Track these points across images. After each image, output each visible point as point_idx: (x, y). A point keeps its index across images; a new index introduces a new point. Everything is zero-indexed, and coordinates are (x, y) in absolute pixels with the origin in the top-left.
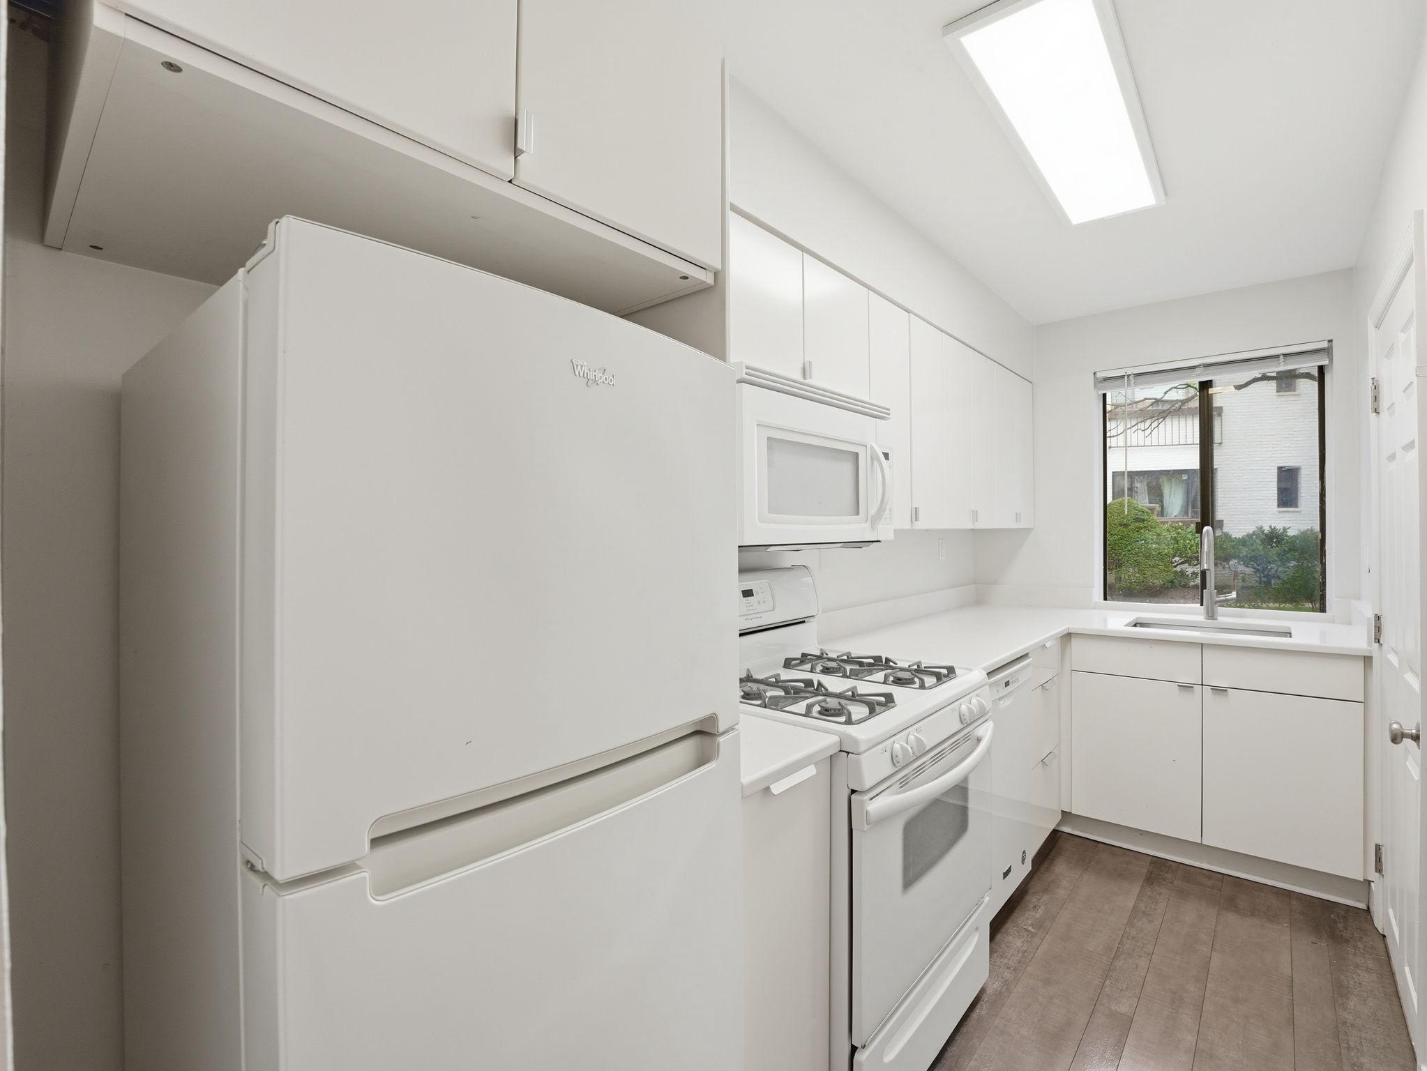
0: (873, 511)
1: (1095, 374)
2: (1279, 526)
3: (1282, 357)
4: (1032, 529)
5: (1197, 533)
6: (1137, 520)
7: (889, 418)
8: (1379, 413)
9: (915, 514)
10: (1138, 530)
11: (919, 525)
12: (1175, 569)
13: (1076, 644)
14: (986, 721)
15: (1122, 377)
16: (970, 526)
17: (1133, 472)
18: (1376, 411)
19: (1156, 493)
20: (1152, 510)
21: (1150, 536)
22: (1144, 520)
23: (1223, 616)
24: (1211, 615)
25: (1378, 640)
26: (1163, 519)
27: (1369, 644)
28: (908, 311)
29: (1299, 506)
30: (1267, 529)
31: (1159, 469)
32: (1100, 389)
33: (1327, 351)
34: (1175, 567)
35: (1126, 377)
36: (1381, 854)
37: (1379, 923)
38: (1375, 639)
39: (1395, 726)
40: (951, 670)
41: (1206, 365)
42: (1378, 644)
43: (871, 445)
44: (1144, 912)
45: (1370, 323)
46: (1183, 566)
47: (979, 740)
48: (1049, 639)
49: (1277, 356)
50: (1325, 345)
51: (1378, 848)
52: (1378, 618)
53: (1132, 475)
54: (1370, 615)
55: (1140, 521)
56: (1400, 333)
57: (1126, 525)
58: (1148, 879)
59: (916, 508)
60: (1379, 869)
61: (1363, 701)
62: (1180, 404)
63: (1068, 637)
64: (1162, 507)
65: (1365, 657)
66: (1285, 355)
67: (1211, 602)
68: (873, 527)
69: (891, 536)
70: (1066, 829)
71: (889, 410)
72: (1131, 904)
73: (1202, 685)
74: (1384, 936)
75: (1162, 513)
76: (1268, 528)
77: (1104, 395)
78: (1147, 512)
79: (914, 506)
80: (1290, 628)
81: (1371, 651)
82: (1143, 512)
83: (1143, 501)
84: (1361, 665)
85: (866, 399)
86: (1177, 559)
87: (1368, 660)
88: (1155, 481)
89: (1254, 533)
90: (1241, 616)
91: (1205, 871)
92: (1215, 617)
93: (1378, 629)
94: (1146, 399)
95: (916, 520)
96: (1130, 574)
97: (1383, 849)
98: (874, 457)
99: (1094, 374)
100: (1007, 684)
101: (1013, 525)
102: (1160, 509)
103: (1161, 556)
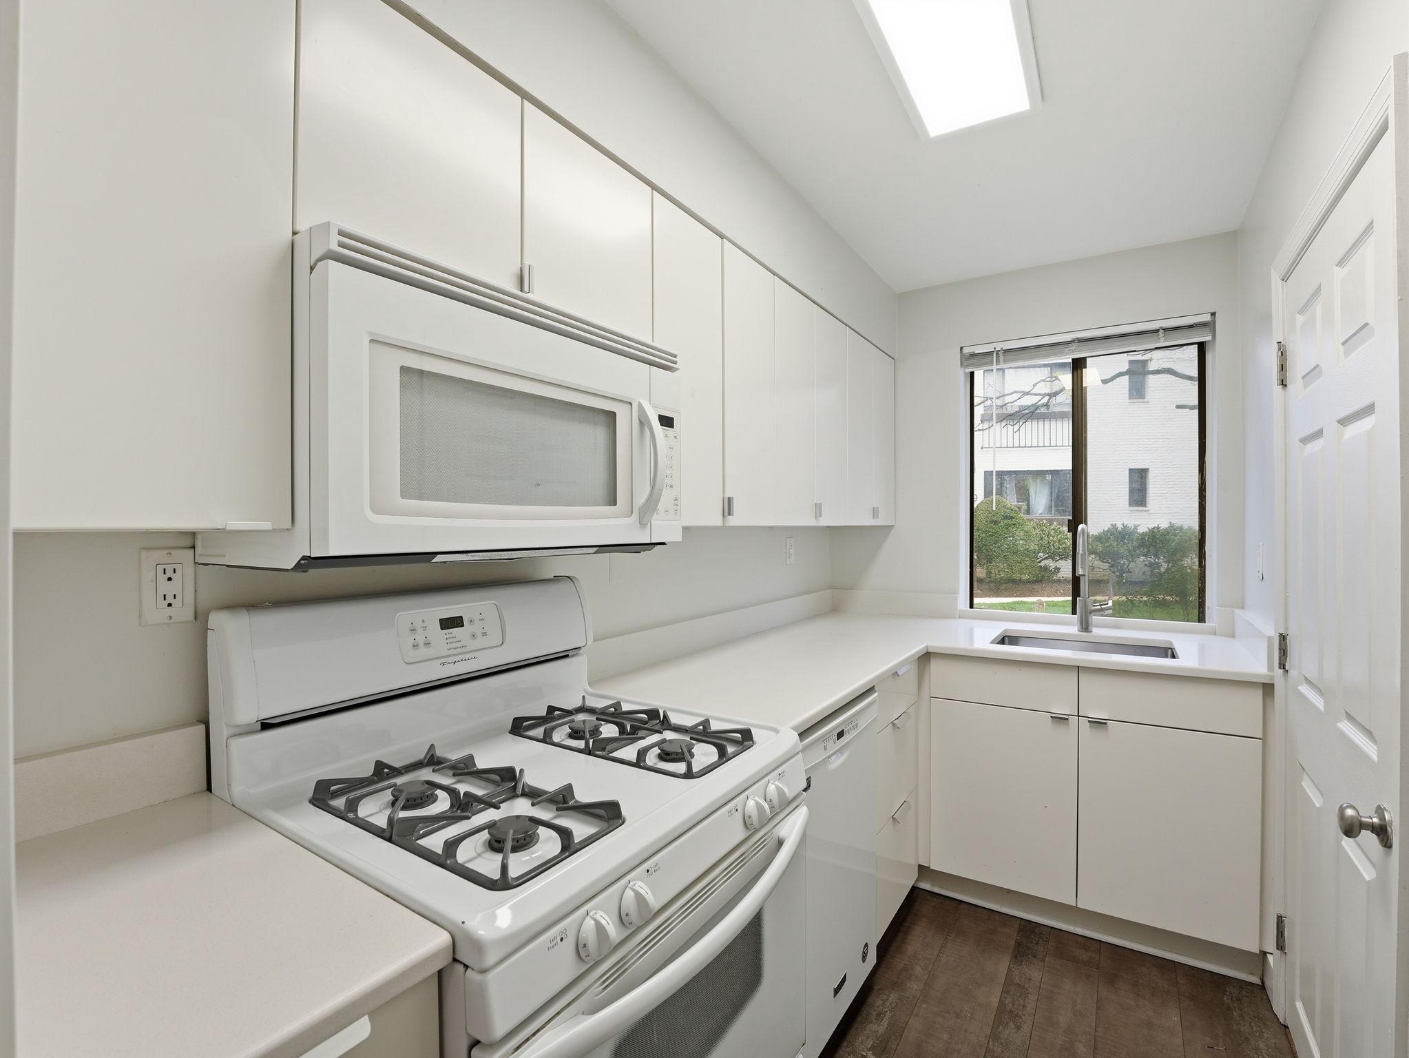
0: (640, 500)
1: (961, 348)
2: (1131, 523)
3: (1162, 331)
4: (893, 526)
5: (1069, 532)
6: (1006, 517)
7: (677, 369)
8: (1286, 385)
9: (728, 507)
10: (1007, 526)
11: (733, 521)
12: (1039, 564)
13: (935, 666)
14: (797, 807)
15: (991, 353)
16: (812, 522)
17: (1002, 472)
18: (1283, 383)
19: (1023, 494)
20: (1020, 508)
21: (1020, 534)
22: (1012, 518)
23: (1098, 626)
24: (1085, 627)
25: (1282, 666)
26: (1030, 517)
27: (1270, 668)
28: (722, 236)
29: (1147, 505)
30: (1120, 526)
31: (1026, 469)
32: (968, 366)
33: (1209, 326)
34: (1040, 562)
35: (995, 354)
36: (1283, 928)
37: (1279, 1007)
38: (1280, 664)
39: (1350, 812)
40: (747, 735)
41: (1081, 341)
42: (1281, 671)
43: (640, 404)
44: (1011, 1012)
45: (1275, 278)
46: (1046, 562)
47: (780, 843)
48: (901, 664)
49: (1156, 331)
50: (1207, 318)
51: (1280, 920)
52: (1283, 638)
53: (1001, 474)
54: (1272, 632)
55: (1008, 520)
56: (1335, 267)
57: (996, 523)
58: (1016, 956)
59: (729, 498)
60: (1281, 947)
61: (1261, 737)
62: (1047, 398)
63: (926, 657)
64: (1028, 505)
65: (1263, 683)
66: (1166, 330)
67: (1086, 612)
68: (643, 523)
69: (677, 537)
70: (925, 886)
71: (675, 356)
72: (995, 1001)
73: (1078, 716)
74: (1286, 1027)
75: (1028, 512)
76: (1122, 526)
77: (972, 374)
78: (1015, 510)
79: (727, 495)
80: (1171, 643)
81: (1272, 677)
82: (1012, 510)
83: (1011, 500)
84: (1259, 694)
85: (649, 342)
86: (1041, 554)
87: (1268, 689)
88: (1021, 480)
89: (1109, 530)
90: (1118, 627)
91: (1080, 938)
92: (1090, 628)
93: (1283, 652)
94: (1015, 392)
95: (729, 514)
96: (1001, 569)
97: (1286, 921)
98: (643, 422)
99: (961, 350)
100: (840, 735)
101: (868, 521)
102: (1026, 507)
103: (1028, 553)
